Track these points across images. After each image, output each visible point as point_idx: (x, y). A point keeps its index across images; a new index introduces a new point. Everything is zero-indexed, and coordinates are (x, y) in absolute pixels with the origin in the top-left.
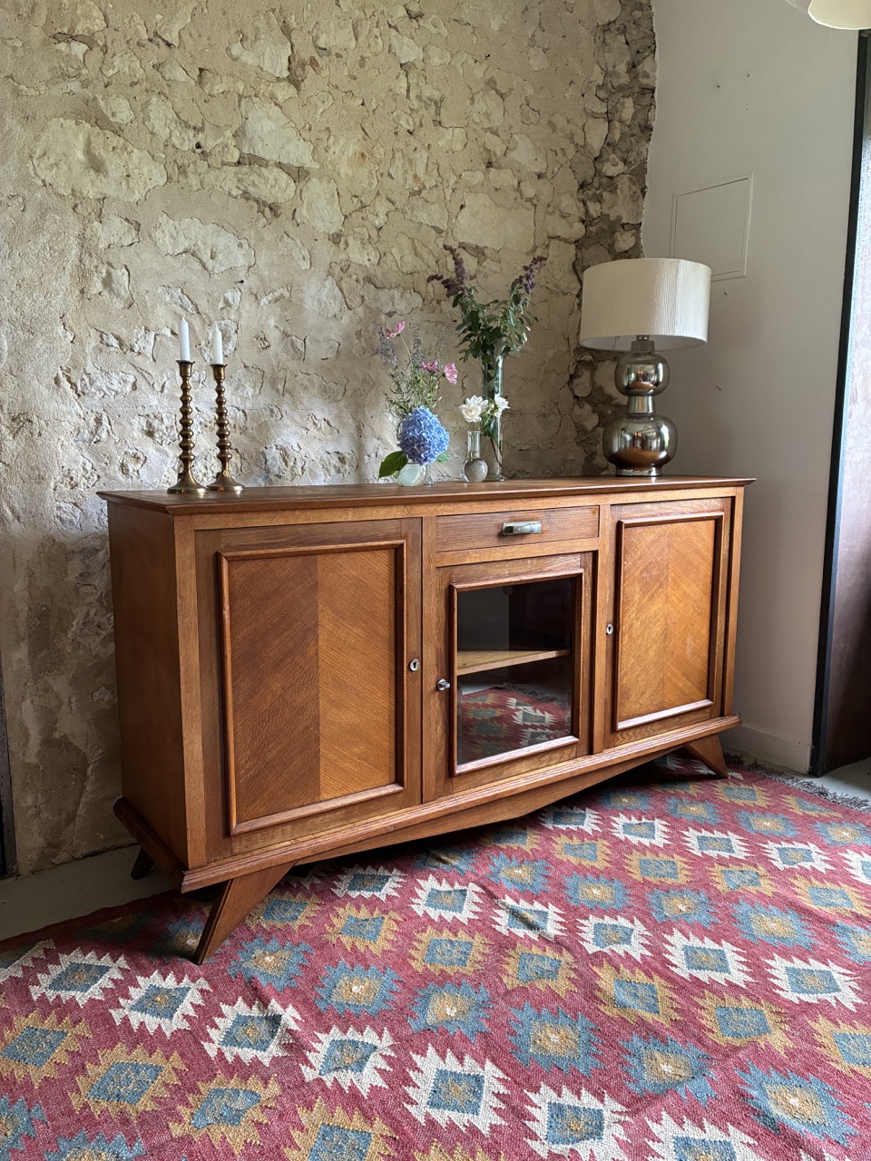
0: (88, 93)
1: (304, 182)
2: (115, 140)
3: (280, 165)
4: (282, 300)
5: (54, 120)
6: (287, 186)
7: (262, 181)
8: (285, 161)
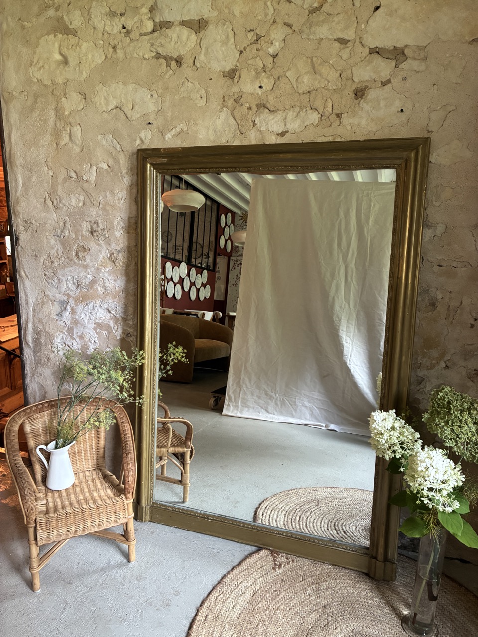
0: (59, 14)
1: (202, 33)
2: (73, 40)
3: (183, 23)
4: (182, 134)
5: (43, 38)
6: (188, 38)
7: (168, 40)
8: (186, 18)
